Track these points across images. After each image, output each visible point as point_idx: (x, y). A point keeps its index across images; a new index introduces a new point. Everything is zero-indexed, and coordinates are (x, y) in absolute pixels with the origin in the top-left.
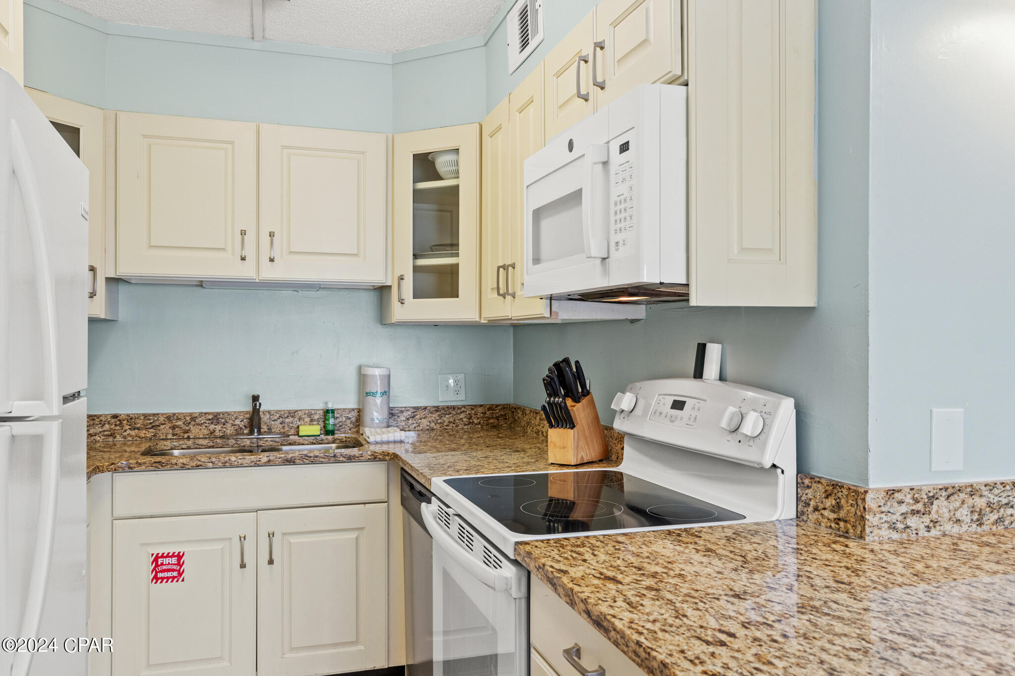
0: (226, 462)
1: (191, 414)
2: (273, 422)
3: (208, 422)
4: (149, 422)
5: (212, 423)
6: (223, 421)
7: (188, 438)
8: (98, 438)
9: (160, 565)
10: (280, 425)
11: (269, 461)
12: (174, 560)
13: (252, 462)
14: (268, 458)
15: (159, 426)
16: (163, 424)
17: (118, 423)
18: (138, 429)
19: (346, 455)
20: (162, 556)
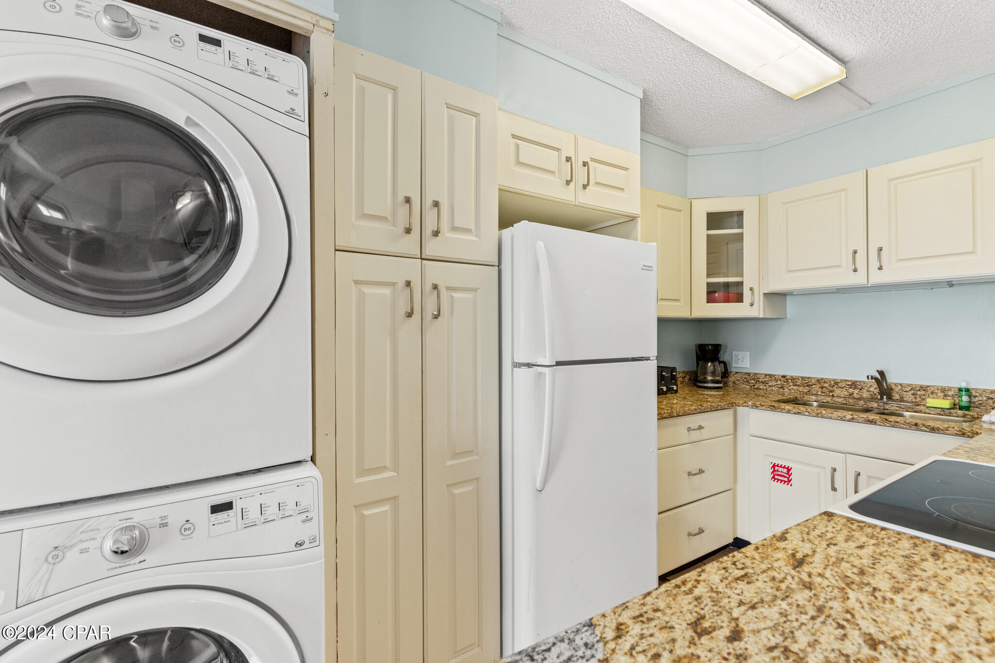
0: (818, 414)
1: (834, 380)
2: (905, 393)
3: (847, 386)
4: (805, 382)
5: (851, 388)
6: (859, 387)
7: (833, 395)
8: (773, 388)
9: (776, 471)
10: (913, 396)
11: (853, 419)
12: (785, 470)
13: (839, 417)
14: (852, 416)
15: (812, 385)
16: (814, 385)
17: (786, 381)
18: (798, 386)
19: (928, 425)
20: (778, 466)
